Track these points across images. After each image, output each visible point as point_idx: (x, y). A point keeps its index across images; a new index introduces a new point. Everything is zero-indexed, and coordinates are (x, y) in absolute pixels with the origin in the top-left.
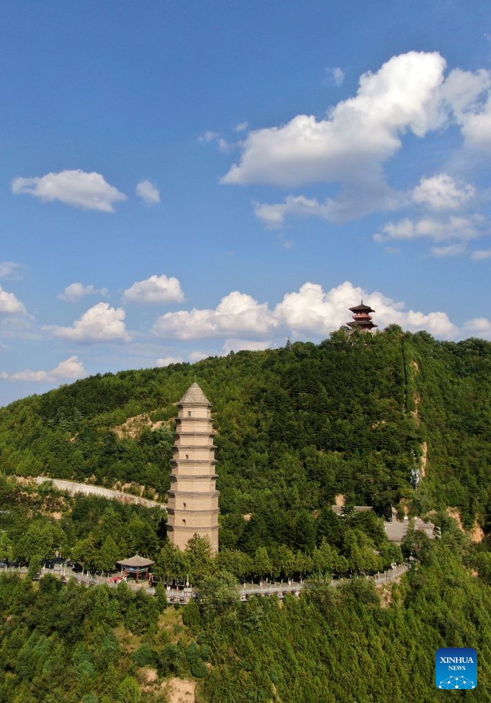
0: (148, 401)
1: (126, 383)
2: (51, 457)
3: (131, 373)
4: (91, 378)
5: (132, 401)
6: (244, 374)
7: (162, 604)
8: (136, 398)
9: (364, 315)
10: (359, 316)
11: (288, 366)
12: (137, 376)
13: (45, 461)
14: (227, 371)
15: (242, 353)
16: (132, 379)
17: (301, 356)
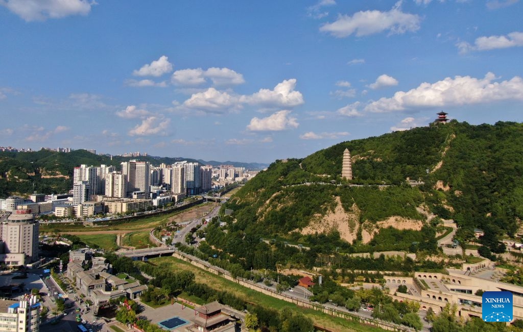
0: (359, 151)
1: (353, 144)
2: (327, 169)
3: (355, 141)
4: (342, 143)
5: (354, 151)
6: (394, 140)
7: (337, 187)
8: (356, 150)
9: (442, 116)
10: (441, 116)
11: (409, 137)
12: (357, 142)
13: (325, 170)
14: (388, 139)
15: (396, 132)
16: (355, 143)
17: (415, 133)
